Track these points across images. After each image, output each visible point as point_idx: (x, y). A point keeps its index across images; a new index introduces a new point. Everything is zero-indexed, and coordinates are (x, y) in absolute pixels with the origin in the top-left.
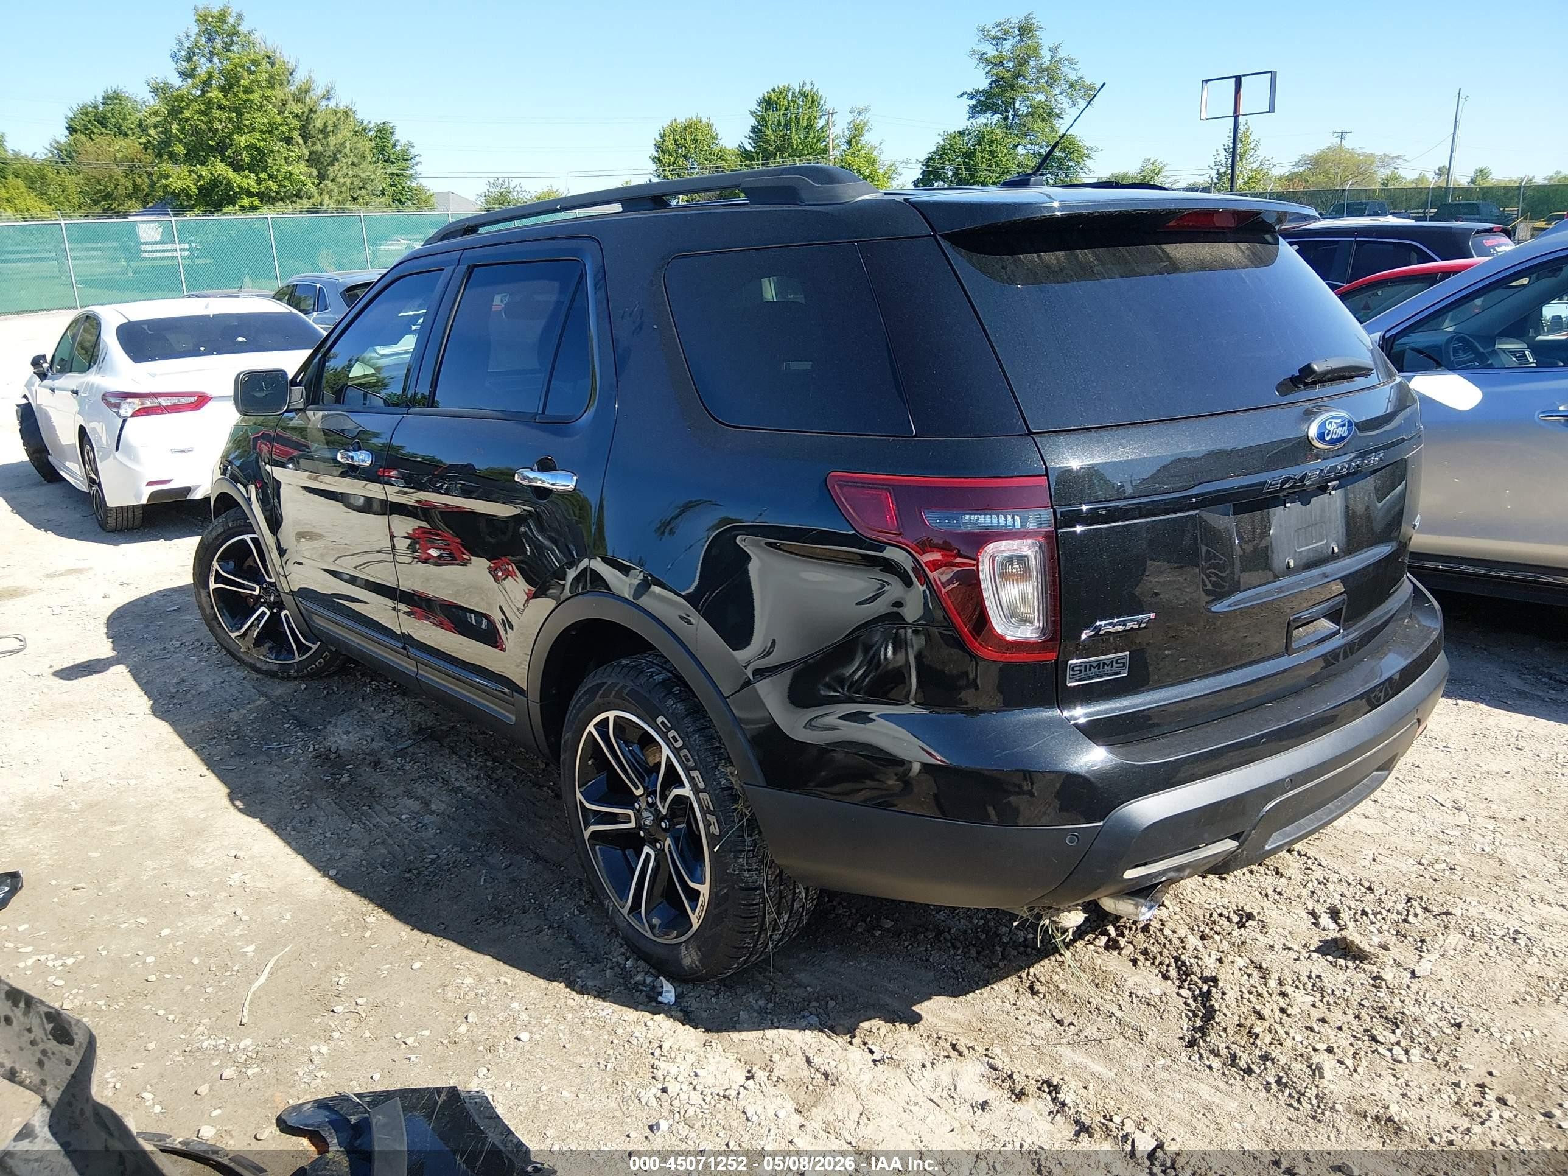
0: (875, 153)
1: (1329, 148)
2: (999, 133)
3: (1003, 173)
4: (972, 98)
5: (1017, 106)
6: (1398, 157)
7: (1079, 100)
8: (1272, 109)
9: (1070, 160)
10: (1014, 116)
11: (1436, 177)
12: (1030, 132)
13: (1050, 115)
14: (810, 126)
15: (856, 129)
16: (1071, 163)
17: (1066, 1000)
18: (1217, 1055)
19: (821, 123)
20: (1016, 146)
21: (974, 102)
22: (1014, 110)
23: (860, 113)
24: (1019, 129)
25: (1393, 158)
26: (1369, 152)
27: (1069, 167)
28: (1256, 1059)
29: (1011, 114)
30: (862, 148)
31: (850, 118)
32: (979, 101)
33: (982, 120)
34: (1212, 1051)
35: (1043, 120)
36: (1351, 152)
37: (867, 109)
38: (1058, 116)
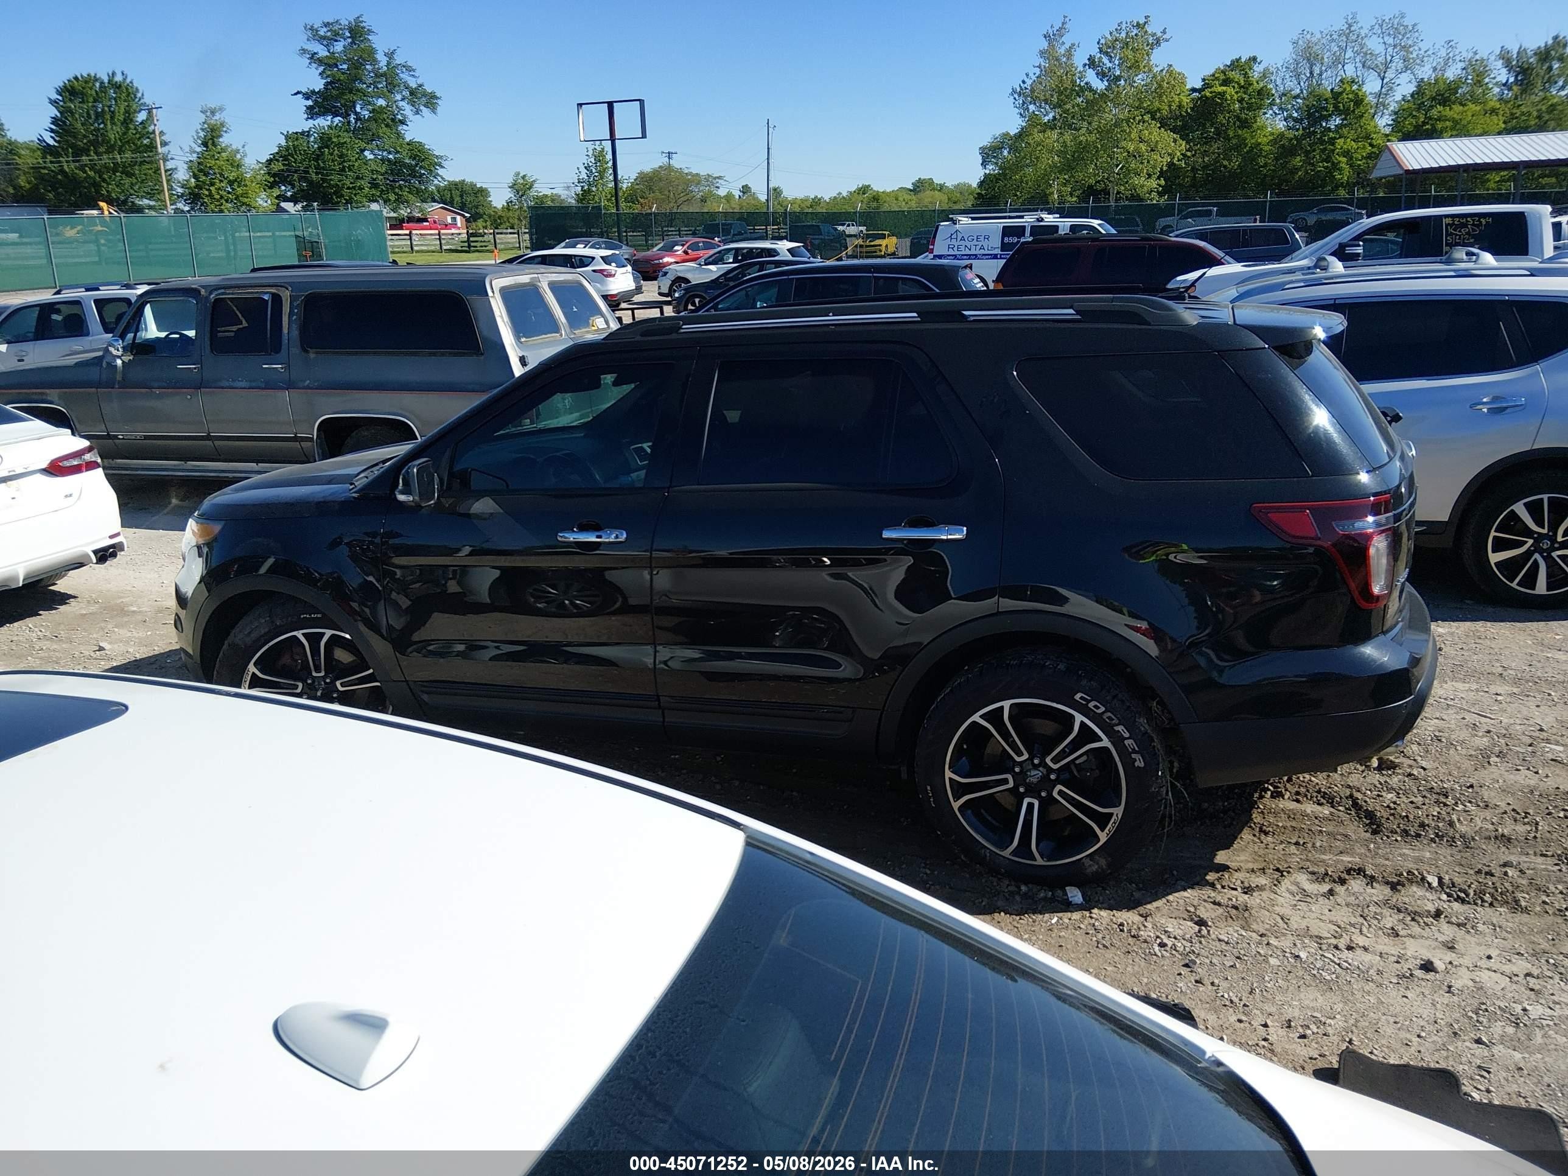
0: (238, 156)
1: (660, 167)
2: (346, 137)
3: (358, 178)
4: (307, 99)
5: (358, 109)
6: (719, 178)
7: (422, 108)
8: (644, 136)
9: (421, 167)
10: (357, 120)
11: (741, 194)
12: (375, 137)
13: (396, 122)
14: (128, 120)
15: (212, 130)
16: (423, 172)
17: (1287, 831)
18: (1396, 833)
19: (142, 116)
20: (363, 151)
21: (310, 103)
22: (356, 113)
23: (213, 113)
24: (365, 132)
25: (715, 178)
26: (694, 172)
27: (422, 175)
28: (1417, 828)
29: (352, 118)
30: (223, 150)
31: (202, 118)
32: (316, 102)
33: (324, 122)
34: (1392, 832)
35: (387, 126)
36: (680, 171)
37: (221, 109)
38: (403, 122)
